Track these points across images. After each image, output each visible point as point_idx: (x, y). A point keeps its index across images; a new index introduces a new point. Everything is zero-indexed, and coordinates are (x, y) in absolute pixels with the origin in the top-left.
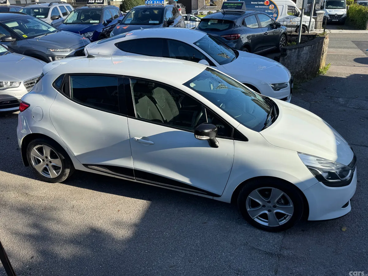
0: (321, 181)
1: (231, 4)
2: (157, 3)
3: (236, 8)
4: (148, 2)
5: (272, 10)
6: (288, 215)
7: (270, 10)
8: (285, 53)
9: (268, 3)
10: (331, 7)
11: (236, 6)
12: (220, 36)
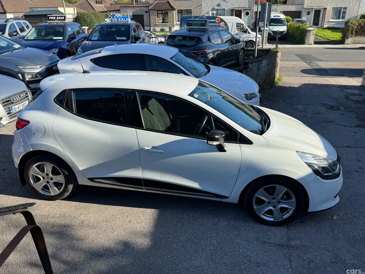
0: (318, 176)
1: (195, 22)
2: (122, 20)
3: (200, 26)
4: (112, 19)
5: (223, 27)
6: (291, 209)
7: (221, 27)
8: (247, 66)
9: (219, 20)
10: (273, 24)
11: (200, 23)
12: (188, 52)
